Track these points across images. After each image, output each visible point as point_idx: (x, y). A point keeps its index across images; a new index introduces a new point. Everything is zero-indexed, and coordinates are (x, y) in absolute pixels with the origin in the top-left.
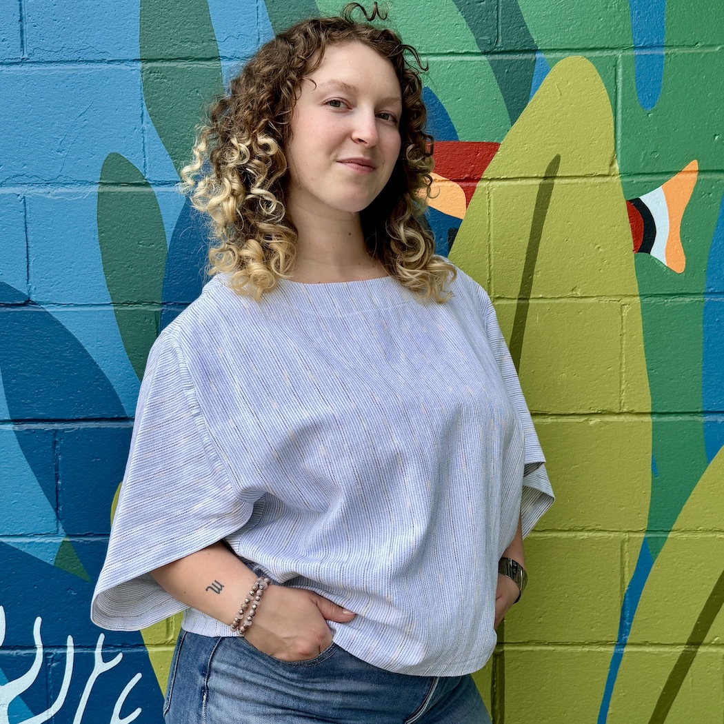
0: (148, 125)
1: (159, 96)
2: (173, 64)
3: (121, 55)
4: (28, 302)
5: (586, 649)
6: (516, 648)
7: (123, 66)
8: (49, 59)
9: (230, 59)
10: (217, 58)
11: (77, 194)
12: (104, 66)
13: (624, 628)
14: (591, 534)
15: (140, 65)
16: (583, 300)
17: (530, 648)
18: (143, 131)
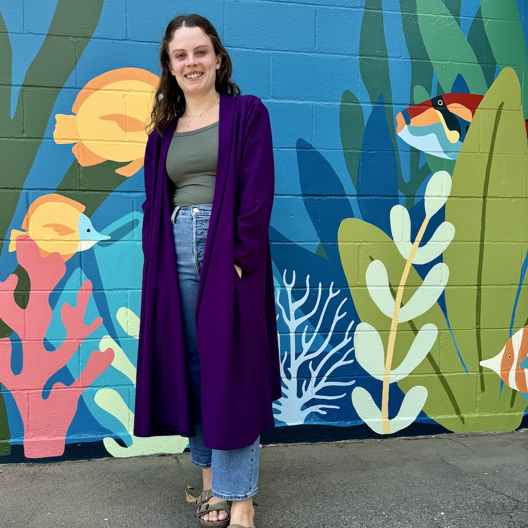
0: (360, 79)
1: (365, 69)
2: (370, 58)
3: (352, 52)
4: (311, 147)
5: (509, 287)
6: (485, 287)
7: (352, 57)
8: (325, 52)
9: (392, 58)
10: (387, 57)
11: (332, 105)
12: (346, 57)
13: (522, 279)
14: (512, 243)
15: (359, 57)
16: (510, 155)
17: (490, 287)
18: (359, 81)
